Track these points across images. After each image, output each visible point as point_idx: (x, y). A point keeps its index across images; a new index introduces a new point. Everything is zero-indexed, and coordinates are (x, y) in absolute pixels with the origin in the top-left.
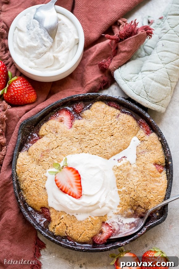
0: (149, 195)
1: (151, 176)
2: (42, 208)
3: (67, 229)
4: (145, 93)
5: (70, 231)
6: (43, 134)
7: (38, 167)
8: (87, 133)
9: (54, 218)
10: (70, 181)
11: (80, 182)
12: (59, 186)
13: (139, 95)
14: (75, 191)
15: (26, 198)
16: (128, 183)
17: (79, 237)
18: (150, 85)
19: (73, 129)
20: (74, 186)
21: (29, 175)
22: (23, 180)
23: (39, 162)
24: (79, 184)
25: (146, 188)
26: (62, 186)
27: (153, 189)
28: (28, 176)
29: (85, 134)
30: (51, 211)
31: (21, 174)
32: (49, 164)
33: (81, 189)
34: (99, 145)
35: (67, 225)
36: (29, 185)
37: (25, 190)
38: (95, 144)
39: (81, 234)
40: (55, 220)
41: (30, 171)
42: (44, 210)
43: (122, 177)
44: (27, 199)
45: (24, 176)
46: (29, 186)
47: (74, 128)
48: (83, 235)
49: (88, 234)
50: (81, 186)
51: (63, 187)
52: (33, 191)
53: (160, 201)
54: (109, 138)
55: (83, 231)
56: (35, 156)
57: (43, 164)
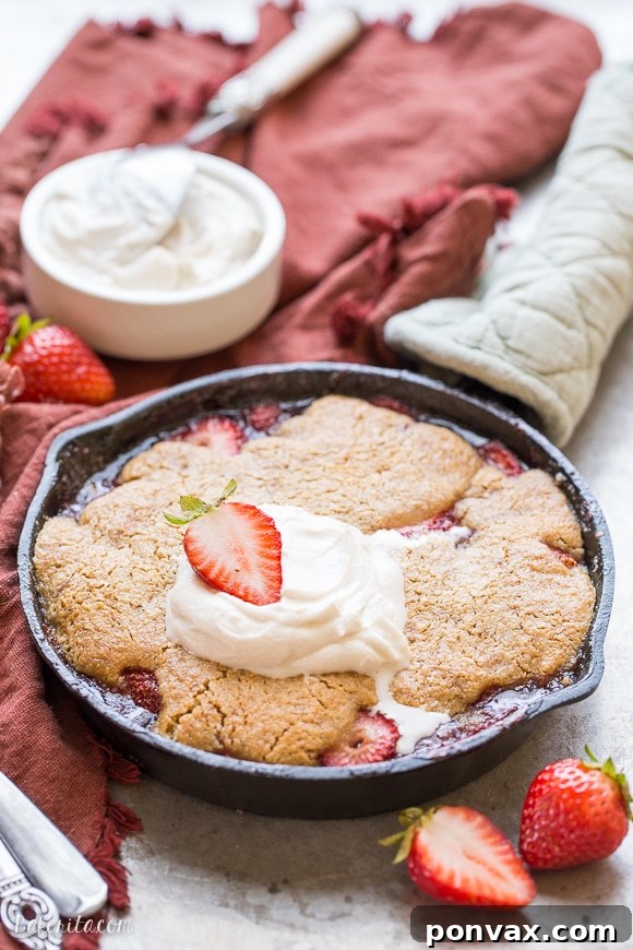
0: (530, 622)
1: (533, 569)
2: (126, 671)
3: (223, 724)
4: (498, 341)
5: (234, 730)
6: (134, 474)
7: (113, 553)
8: (294, 464)
9: (174, 692)
10: (239, 550)
11: (279, 558)
12: (195, 560)
13: (479, 348)
14: (256, 582)
15: (67, 646)
16: (450, 592)
17: (268, 746)
18: (513, 317)
19: (246, 455)
20: (253, 567)
21: (83, 572)
22: (59, 587)
23: (118, 537)
24: (274, 563)
25: (517, 602)
26: (208, 560)
27: (543, 602)
28: (77, 575)
29: (287, 467)
30: (160, 673)
31: (50, 571)
32: (156, 542)
33: (280, 580)
34: (341, 491)
35: (223, 709)
36: (80, 599)
37: (65, 617)
38: (325, 490)
39: (277, 739)
40: (176, 698)
41: (86, 561)
42: (133, 679)
43: (429, 576)
44: (69, 650)
45: (61, 576)
46: (80, 603)
47: (250, 455)
48: (287, 740)
49: (305, 739)
50: (279, 568)
51: (212, 566)
52: (95, 615)
53: (572, 636)
54: (376, 477)
55: (285, 725)
56: (103, 523)
57: (133, 544)
